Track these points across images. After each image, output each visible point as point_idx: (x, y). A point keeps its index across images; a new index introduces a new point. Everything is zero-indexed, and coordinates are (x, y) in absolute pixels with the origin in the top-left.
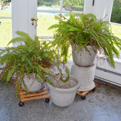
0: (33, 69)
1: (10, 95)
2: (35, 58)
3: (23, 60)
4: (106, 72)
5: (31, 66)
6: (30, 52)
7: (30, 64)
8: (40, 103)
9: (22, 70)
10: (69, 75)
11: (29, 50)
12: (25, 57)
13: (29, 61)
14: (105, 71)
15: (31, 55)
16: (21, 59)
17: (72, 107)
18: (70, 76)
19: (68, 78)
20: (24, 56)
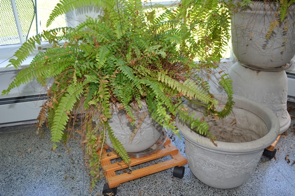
0: (140, 88)
1: (76, 162)
2: (138, 53)
3: (101, 63)
5: (131, 77)
6: (119, 37)
7: (127, 72)
9: (101, 96)
10: (230, 98)
11: (117, 32)
12: (108, 52)
13: (120, 63)
15: (122, 48)
16: (94, 60)
18: (235, 98)
20: (101, 50)
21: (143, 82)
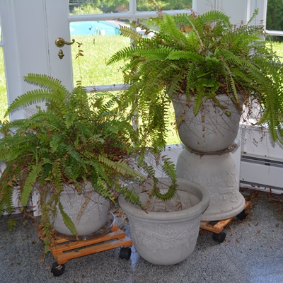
0: (85, 167)
1: (21, 252)
2: (84, 140)
3: (54, 149)
4: (269, 165)
5: (78, 160)
6: (68, 127)
7: (75, 155)
8: (107, 262)
9: (55, 175)
10: (174, 181)
11: (66, 122)
12: (59, 139)
13: (69, 149)
14: (266, 164)
15: (71, 136)
16: (48, 147)
17: (193, 263)
18: (179, 181)
19: (173, 189)
20: (54, 138)
21: (87, 162)
